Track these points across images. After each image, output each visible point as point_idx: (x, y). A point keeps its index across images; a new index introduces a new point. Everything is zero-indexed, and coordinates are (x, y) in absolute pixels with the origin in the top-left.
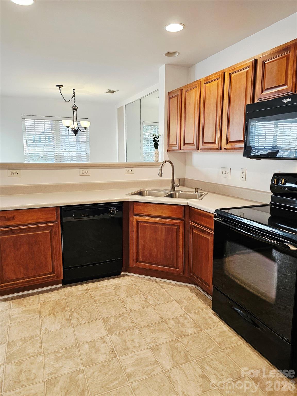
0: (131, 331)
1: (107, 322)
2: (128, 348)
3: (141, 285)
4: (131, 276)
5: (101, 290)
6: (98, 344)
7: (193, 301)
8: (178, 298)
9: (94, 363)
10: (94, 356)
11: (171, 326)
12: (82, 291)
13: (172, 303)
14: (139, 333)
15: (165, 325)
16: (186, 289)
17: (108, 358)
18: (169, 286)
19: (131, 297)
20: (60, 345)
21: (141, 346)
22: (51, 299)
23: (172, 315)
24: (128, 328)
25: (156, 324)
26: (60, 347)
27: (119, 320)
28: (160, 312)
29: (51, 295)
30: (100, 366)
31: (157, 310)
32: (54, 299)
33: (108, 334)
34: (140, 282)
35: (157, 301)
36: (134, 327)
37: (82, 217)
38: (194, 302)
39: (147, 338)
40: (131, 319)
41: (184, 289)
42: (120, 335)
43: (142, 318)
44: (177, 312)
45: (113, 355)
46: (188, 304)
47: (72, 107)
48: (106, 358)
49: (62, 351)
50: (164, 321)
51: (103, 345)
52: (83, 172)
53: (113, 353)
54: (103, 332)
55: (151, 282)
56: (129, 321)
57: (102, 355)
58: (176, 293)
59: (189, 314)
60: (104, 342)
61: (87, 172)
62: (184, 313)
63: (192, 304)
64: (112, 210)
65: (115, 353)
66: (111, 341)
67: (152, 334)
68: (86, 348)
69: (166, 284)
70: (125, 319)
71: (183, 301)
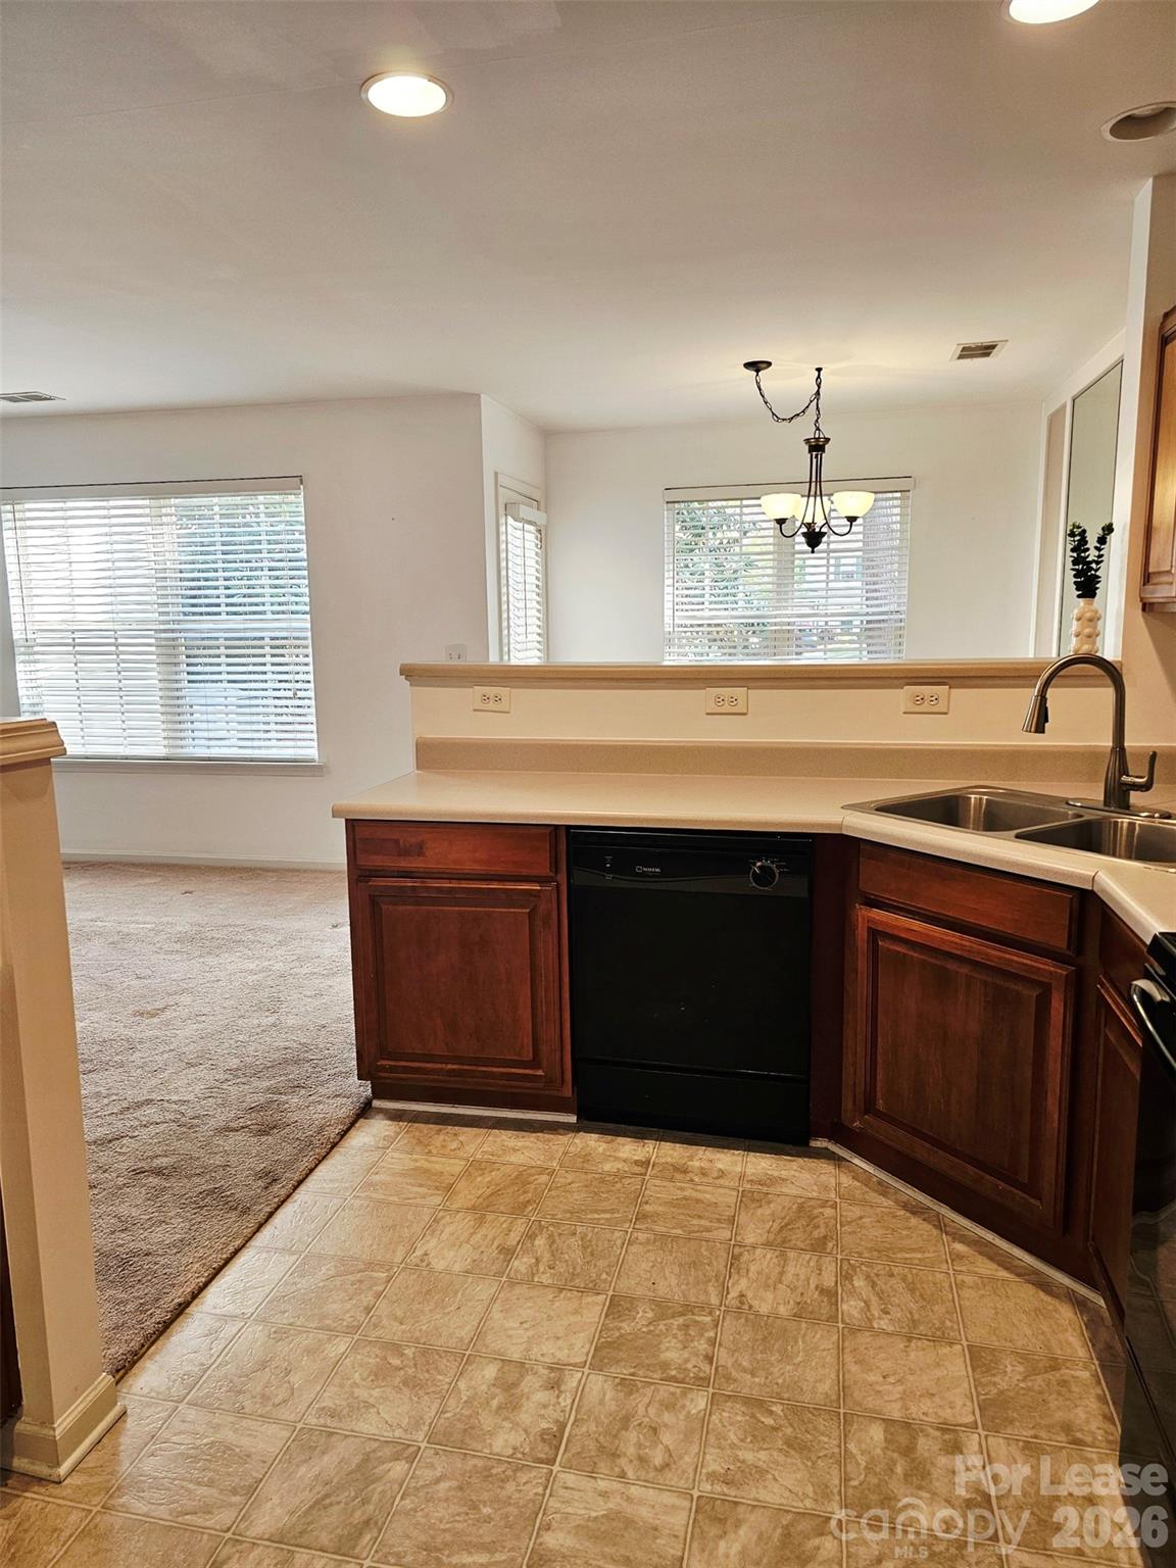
0: (678, 1391)
1: (619, 1316)
2: (618, 1452)
3: (861, 1218)
4: (848, 1167)
5: (692, 1180)
6: (530, 1383)
7: (1063, 1383)
8: (994, 1338)
9: (464, 1446)
10: (487, 1420)
11: (855, 1451)
12: (624, 1161)
13: (946, 1350)
14: (700, 1412)
15: (835, 1434)
16: (1066, 1313)
17: (523, 1453)
18: (987, 1267)
19: (783, 1255)
20: (421, 1330)
21: (670, 1470)
22: (513, 1159)
23: (900, 1404)
24: (673, 1373)
25: (795, 1410)
26: (418, 1334)
27: (665, 1325)
28: (854, 1368)
29: (520, 1144)
30: (475, 1466)
31: (846, 1351)
32: (520, 1162)
33: (588, 1363)
34: (864, 1203)
35: (877, 1315)
36: (701, 1378)
37: (638, 875)
38: (1064, 1390)
39: (718, 1451)
40: (712, 1342)
41: (1056, 1310)
42: (627, 1386)
43: (759, 1356)
44: (937, 1399)
45: (547, 1449)
46: (1022, 1385)
47: (807, 441)
48: (515, 1449)
49: (409, 1352)
50: (842, 1411)
51: (541, 1396)
52: (719, 700)
53: (550, 1444)
54: (579, 1348)
55: (914, 1221)
56: (702, 1346)
57: (511, 1429)
58: (997, 1313)
59: (986, 1436)
60: (554, 1385)
61: (734, 700)
62: (969, 1419)
63: (1041, 1393)
64: (759, 864)
65: (557, 1448)
66: (579, 1393)
67: (751, 1442)
68: (483, 1377)
69: (981, 1253)
70: (693, 1333)
71: (1007, 1363)
